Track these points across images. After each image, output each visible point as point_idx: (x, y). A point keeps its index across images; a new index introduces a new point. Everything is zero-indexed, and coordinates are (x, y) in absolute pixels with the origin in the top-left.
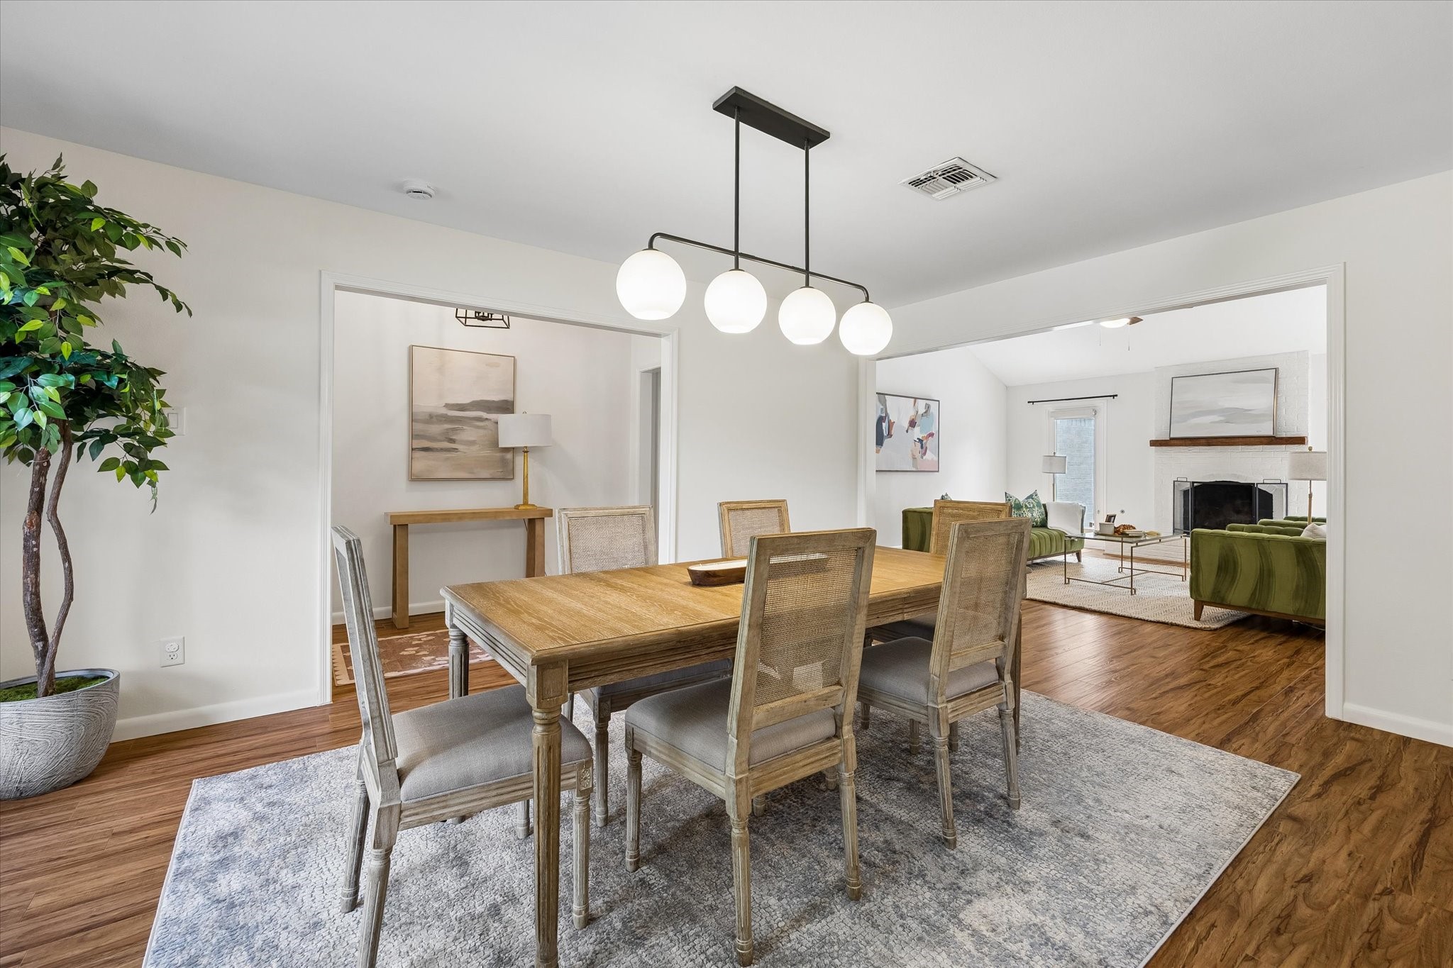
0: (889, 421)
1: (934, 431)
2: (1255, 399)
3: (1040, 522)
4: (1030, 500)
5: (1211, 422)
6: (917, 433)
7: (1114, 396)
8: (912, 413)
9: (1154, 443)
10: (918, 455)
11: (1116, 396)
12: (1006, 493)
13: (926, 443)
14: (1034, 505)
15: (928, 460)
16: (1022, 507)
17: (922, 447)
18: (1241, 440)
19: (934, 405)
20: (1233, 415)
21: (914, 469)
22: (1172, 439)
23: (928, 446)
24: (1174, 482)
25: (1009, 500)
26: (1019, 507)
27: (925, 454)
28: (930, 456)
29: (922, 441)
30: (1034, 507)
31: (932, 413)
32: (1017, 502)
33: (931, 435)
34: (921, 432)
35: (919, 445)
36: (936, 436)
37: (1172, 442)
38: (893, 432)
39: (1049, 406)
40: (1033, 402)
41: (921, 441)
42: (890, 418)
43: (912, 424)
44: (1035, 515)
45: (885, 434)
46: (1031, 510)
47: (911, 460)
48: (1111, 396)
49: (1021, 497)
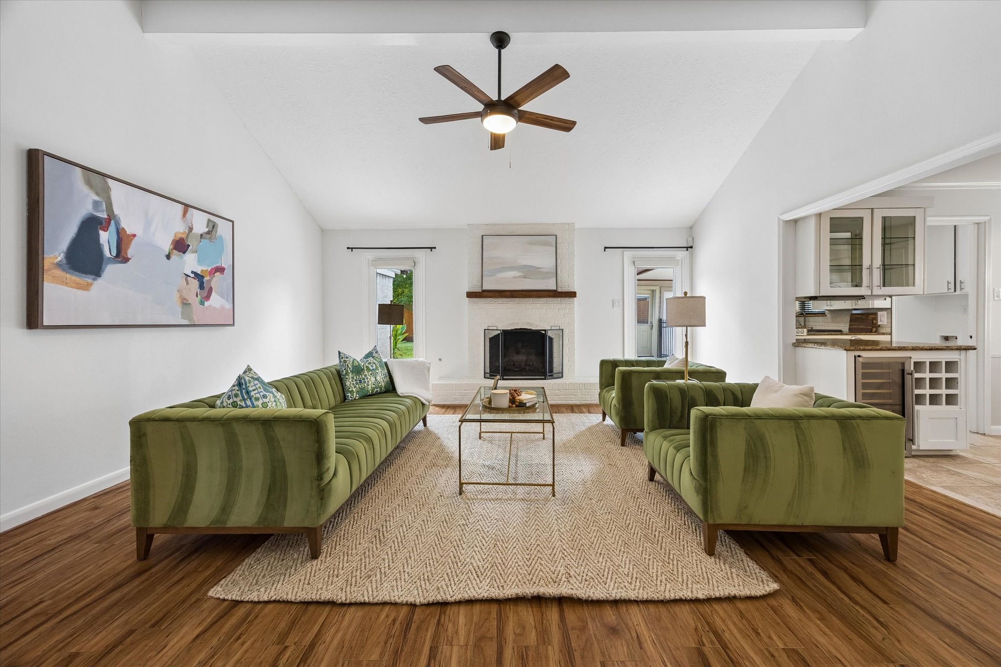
0: (120, 232)
1: (226, 263)
2: (543, 260)
3: (385, 387)
4: (371, 359)
5: (514, 277)
6: (190, 262)
7: (431, 248)
8: (178, 228)
9: (470, 295)
10: (195, 301)
11: (435, 248)
12: (339, 353)
13: (209, 281)
14: (376, 366)
15: (215, 309)
16: (363, 370)
17: (202, 286)
18: (535, 293)
19: (223, 229)
20: (530, 271)
21: (186, 322)
22: (484, 291)
23: (213, 284)
24: (485, 330)
25: (345, 362)
26: (358, 370)
27: (208, 297)
28: (215, 300)
29: (203, 277)
30: (377, 368)
31: (221, 237)
32: (356, 364)
33: (221, 270)
34: (200, 262)
35: (195, 283)
36: (228, 272)
37: (485, 294)
38: (130, 253)
39: (370, 255)
40: (352, 249)
41: (198, 277)
42: (124, 224)
43: (180, 246)
44: (378, 378)
45: (107, 253)
46: (374, 373)
47: (179, 309)
48: (429, 248)
49: (357, 355)
